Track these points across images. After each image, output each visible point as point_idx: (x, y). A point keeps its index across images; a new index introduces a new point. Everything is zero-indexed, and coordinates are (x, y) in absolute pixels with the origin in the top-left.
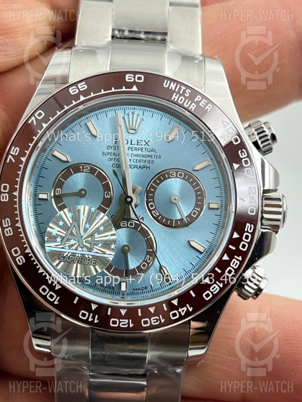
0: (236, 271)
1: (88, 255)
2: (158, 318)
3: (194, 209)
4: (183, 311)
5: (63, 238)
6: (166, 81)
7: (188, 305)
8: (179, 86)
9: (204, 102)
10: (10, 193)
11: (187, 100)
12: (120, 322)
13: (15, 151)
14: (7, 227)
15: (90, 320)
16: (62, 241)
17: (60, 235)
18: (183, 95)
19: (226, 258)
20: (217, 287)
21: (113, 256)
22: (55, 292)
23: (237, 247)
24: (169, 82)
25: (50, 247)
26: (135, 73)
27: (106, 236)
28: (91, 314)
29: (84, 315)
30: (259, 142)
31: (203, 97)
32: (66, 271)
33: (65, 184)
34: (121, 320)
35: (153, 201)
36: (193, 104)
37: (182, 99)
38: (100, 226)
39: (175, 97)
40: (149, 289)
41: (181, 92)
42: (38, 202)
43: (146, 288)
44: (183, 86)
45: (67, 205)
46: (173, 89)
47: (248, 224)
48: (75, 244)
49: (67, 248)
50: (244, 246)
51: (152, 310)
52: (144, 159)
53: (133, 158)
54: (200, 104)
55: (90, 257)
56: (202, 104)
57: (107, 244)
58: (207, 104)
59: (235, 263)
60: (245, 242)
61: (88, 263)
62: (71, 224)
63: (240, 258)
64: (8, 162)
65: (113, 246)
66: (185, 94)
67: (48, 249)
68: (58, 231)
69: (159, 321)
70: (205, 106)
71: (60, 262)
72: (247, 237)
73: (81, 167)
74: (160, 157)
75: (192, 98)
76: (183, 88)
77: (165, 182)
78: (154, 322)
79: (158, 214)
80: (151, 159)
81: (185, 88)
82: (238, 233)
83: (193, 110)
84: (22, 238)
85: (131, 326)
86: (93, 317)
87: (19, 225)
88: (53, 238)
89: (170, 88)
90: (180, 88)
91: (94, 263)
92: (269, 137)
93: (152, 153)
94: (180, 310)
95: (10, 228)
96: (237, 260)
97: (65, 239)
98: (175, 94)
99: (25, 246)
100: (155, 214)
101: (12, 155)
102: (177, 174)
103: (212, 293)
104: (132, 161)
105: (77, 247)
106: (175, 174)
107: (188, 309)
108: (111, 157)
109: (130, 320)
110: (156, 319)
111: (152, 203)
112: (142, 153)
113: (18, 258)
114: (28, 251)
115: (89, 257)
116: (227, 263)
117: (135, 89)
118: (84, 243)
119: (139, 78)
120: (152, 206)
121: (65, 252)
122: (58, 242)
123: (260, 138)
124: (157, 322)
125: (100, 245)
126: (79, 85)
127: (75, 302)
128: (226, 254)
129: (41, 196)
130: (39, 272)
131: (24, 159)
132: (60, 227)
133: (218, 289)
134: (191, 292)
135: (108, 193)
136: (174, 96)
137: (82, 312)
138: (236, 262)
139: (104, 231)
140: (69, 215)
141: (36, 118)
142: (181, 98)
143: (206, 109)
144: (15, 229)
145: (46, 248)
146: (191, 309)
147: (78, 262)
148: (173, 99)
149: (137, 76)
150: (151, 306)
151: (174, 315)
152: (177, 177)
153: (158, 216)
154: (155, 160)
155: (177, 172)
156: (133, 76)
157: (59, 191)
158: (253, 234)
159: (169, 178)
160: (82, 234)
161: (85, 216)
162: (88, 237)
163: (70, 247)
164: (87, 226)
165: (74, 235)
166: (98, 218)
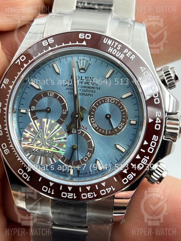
0: (145, 166)
1: (48, 151)
2: (92, 194)
3: (120, 124)
4: (109, 190)
6: (105, 39)
7: (112, 187)
8: (114, 42)
9: (130, 53)
10: (2, 108)
11: (118, 52)
12: (68, 195)
13: (6, 81)
15: (49, 192)
16: (32, 141)
17: (31, 137)
18: (116, 48)
22: (27, 173)
23: (146, 151)
24: (107, 39)
25: (24, 144)
26: (85, 33)
27: (60, 139)
28: (50, 189)
29: (45, 189)
30: (166, 81)
31: (130, 50)
32: (34, 160)
33: (38, 104)
34: (68, 194)
35: (94, 117)
36: (122, 55)
37: (115, 51)
38: (57, 132)
39: (110, 50)
40: (89, 174)
41: (115, 47)
42: (20, 115)
43: (86, 173)
44: (117, 42)
45: (37, 118)
46: (110, 44)
47: (154, 136)
48: (40, 143)
49: (35, 146)
50: (151, 150)
51: (88, 188)
52: (89, 89)
53: (82, 89)
54: (127, 55)
56: (129, 55)
57: (60, 145)
58: (131, 55)
60: (152, 147)
61: (48, 156)
62: (38, 130)
63: (148, 158)
64: (2, 88)
65: (65, 146)
66: (118, 48)
67: (23, 146)
68: (30, 135)
69: (93, 196)
70: (130, 56)
71: (30, 155)
72: (153, 144)
73: (48, 93)
74: (99, 89)
75: (121, 51)
76: (116, 44)
77: (102, 105)
78: (90, 196)
79: (96, 126)
80: (94, 90)
81: (118, 44)
82: (147, 141)
83: (121, 59)
84: (8, 138)
85: (75, 197)
86: (51, 191)
87: (6, 129)
88: (27, 139)
89: (108, 43)
90: (114, 44)
91: (52, 156)
92: (173, 78)
93: (95, 86)
94: (107, 189)
95: (1, 131)
96: (146, 159)
97: (34, 140)
98: (110, 48)
99: (10, 143)
100: (95, 126)
101: (4, 84)
102: (110, 100)
103: (128, 179)
104: (81, 90)
105: (42, 145)
106: (109, 100)
107: (112, 189)
108: (68, 87)
109: (74, 194)
110: (91, 194)
111: (93, 119)
112: (88, 86)
113: (6, 150)
114: (11, 146)
115: (49, 152)
116: (139, 161)
117: (84, 43)
118: (46, 143)
119: (88, 36)
121: (34, 148)
122: (30, 142)
124: (92, 196)
125: (56, 145)
126: (49, 40)
127: (40, 180)
128: (138, 155)
129: (22, 111)
130: (18, 160)
131: (11, 87)
132: (31, 132)
133: (133, 177)
134: (114, 178)
135: (65, 111)
137: (44, 187)
138: (145, 160)
139: (60, 136)
140: (38, 125)
141: (20, 60)
143: (131, 58)
144: (4, 132)
146: (114, 189)
147: (42, 155)
148: (109, 51)
149: (87, 35)
150: (88, 186)
151: (103, 192)
152: (110, 102)
153: (96, 127)
154: (96, 90)
155: (110, 99)
156: (84, 34)
157: (33, 108)
158: (157, 142)
159: (105, 102)
160: (45, 137)
161: (48, 126)
162: (49, 139)
163: (37, 145)
164: (49, 132)
165: (40, 138)
166: (56, 127)
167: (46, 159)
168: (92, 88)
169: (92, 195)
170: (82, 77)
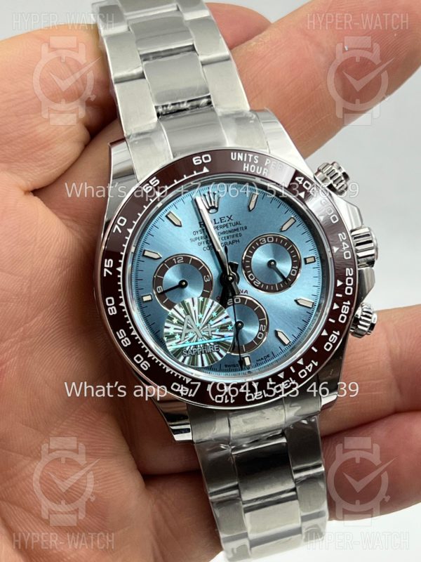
0: (348, 315)
1: (209, 343)
2: (289, 381)
3: (292, 268)
4: (310, 368)
5: (181, 335)
6: (232, 154)
7: (312, 361)
8: (246, 155)
9: (274, 164)
10: (116, 305)
11: (258, 167)
12: (254, 396)
13: (109, 263)
14: (123, 338)
15: (226, 401)
16: (181, 337)
17: (177, 332)
18: (252, 162)
19: (336, 307)
20: (335, 336)
21: (232, 338)
22: (187, 385)
23: (344, 294)
24: (235, 154)
25: (171, 345)
26: (200, 154)
27: (220, 321)
28: (226, 397)
29: (219, 399)
30: (335, 185)
31: (271, 158)
32: (193, 364)
33: (164, 280)
34: (255, 394)
35: (252, 272)
36: (265, 169)
37: (253, 168)
38: (212, 312)
40: (271, 356)
41: (250, 161)
42: (144, 305)
43: (268, 356)
45: (175, 302)
46: (242, 159)
47: (347, 269)
48: (194, 336)
49: (187, 342)
50: (349, 291)
51: (281, 376)
52: (232, 234)
53: (221, 237)
55: (212, 344)
56: (273, 166)
57: (223, 328)
59: (345, 309)
60: (349, 286)
61: (211, 350)
62: (184, 319)
63: (349, 303)
64: (105, 275)
65: (230, 328)
66: (254, 162)
67: (170, 349)
68: (175, 329)
69: (290, 384)
70: (276, 168)
71: (185, 358)
72: (350, 281)
73: (174, 259)
74: (246, 228)
75: (261, 164)
76: (251, 155)
77: (257, 250)
78: (286, 386)
79: (260, 283)
80: (238, 233)
82: (341, 280)
83: (266, 175)
84: (141, 345)
85: (266, 396)
86: (229, 399)
87: (134, 333)
88: (171, 337)
89: (239, 159)
90: (248, 157)
91: (217, 349)
92: (342, 178)
93: (238, 226)
94: (307, 368)
95: (127, 339)
96: (346, 305)
97: (183, 335)
98: (245, 165)
99: (146, 351)
100: (257, 284)
101: (107, 268)
102: (266, 240)
103: (331, 343)
104: (221, 239)
105: (197, 339)
106: (264, 241)
107: (314, 365)
108: (200, 242)
109: (264, 391)
111: (251, 274)
112: (227, 229)
113: (143, 364)
114: (150, 355)
115: (210, 345)
116: (338, 312)
117: (205, 170)
118: (202, 332)
119: (207, 158)
120: (252, 277)
121: (186, 347)
122: (178, 339)
123: (334, 181)
124: (288, 385)
125: (218, 330)
126: (151, 182)
127: (208, 390)
128: (335, 304)
129: (145, 299)
130: (167, 371)
131: (120, 269)
132: (175, 324)
133: (336, 338)
134: (313, 348)
135: (207, 277)
136: (245, 167)
137: (216, 396)
138: (346, 307)
139: (218, 316)
140: (181, 310)
141: (119, 226)
142: (252, 166)
144: (132, 338)
145: (168, 348)
146: (316, 364)
147: (202, 353)
148: (244, 170)
149: (203, 157)
150: (280, 372)
151: (303, 374)
152: (267, 243)
153: (260, 285)
154: (242, 232)
155: (266, 238)
156: (199, 157)
157: (160, 289)
158: (354, 276)
159: (260, 245)
160: (198, 324)
161: (196, 308)
162: (204, 326)
163: (190, 340)
164: (201, 316)
165: (190, 328)
166: (208, 306)
167: (210, 356)
168: (235, 230)
169: (288, 383)
170: (215, 220)
